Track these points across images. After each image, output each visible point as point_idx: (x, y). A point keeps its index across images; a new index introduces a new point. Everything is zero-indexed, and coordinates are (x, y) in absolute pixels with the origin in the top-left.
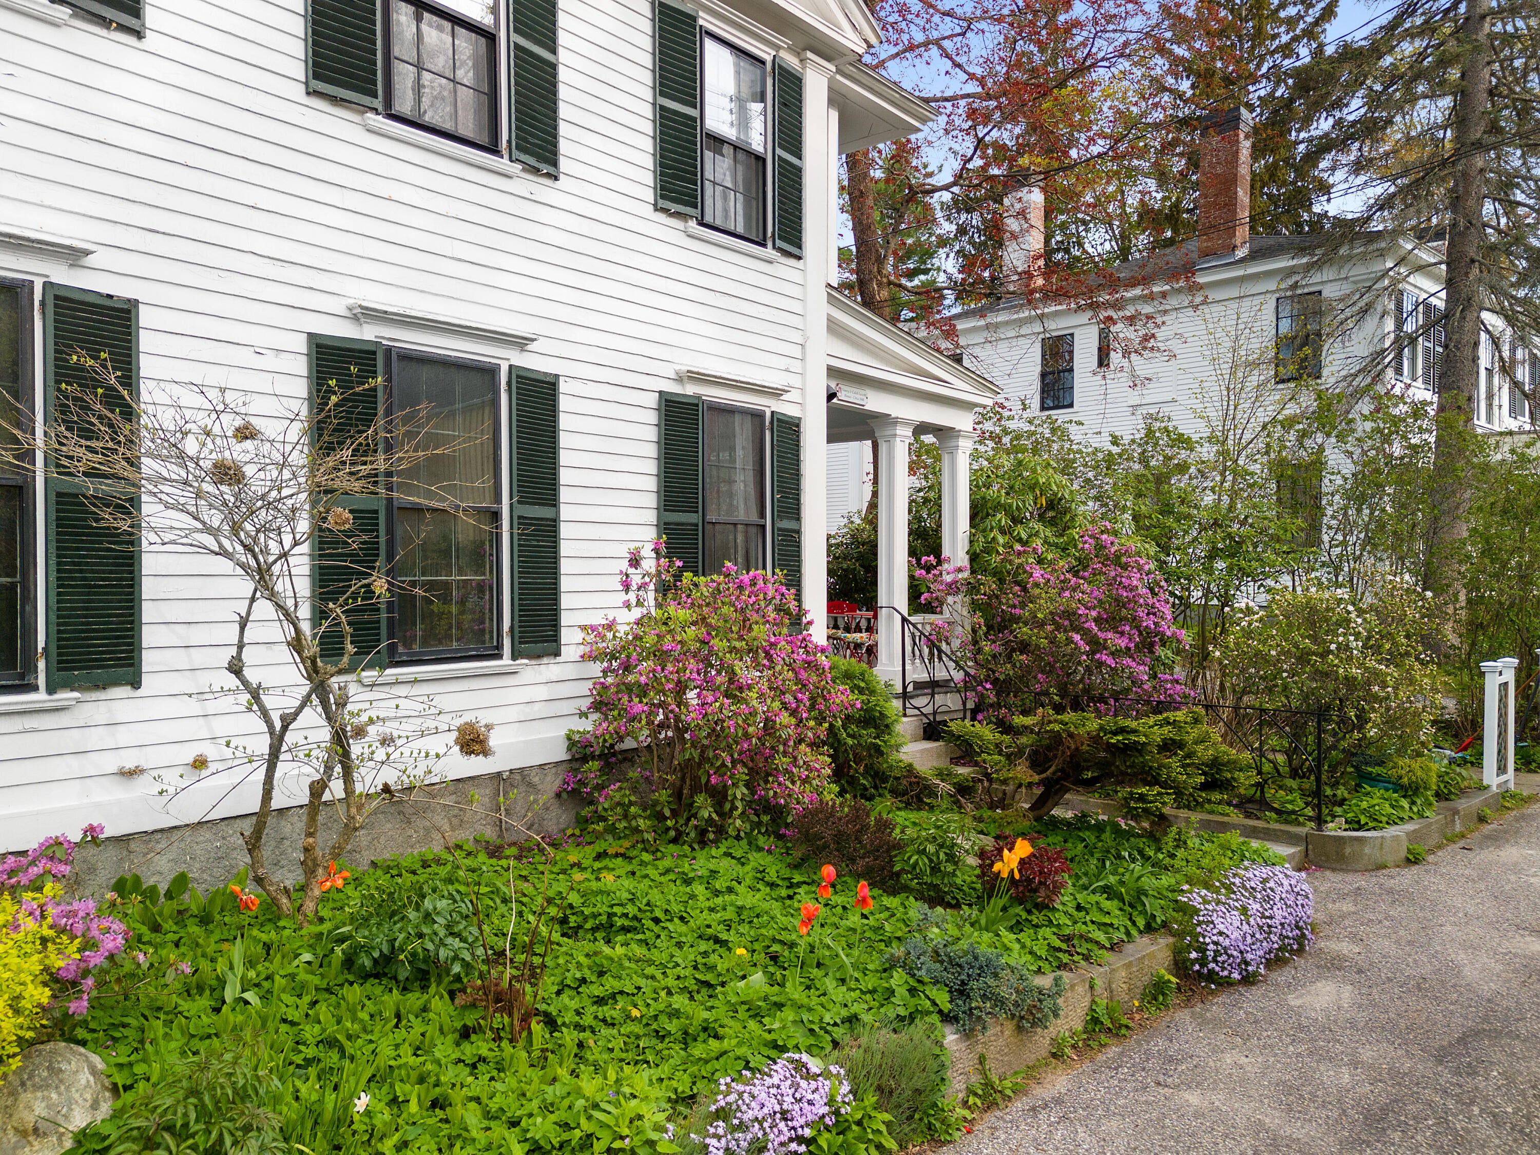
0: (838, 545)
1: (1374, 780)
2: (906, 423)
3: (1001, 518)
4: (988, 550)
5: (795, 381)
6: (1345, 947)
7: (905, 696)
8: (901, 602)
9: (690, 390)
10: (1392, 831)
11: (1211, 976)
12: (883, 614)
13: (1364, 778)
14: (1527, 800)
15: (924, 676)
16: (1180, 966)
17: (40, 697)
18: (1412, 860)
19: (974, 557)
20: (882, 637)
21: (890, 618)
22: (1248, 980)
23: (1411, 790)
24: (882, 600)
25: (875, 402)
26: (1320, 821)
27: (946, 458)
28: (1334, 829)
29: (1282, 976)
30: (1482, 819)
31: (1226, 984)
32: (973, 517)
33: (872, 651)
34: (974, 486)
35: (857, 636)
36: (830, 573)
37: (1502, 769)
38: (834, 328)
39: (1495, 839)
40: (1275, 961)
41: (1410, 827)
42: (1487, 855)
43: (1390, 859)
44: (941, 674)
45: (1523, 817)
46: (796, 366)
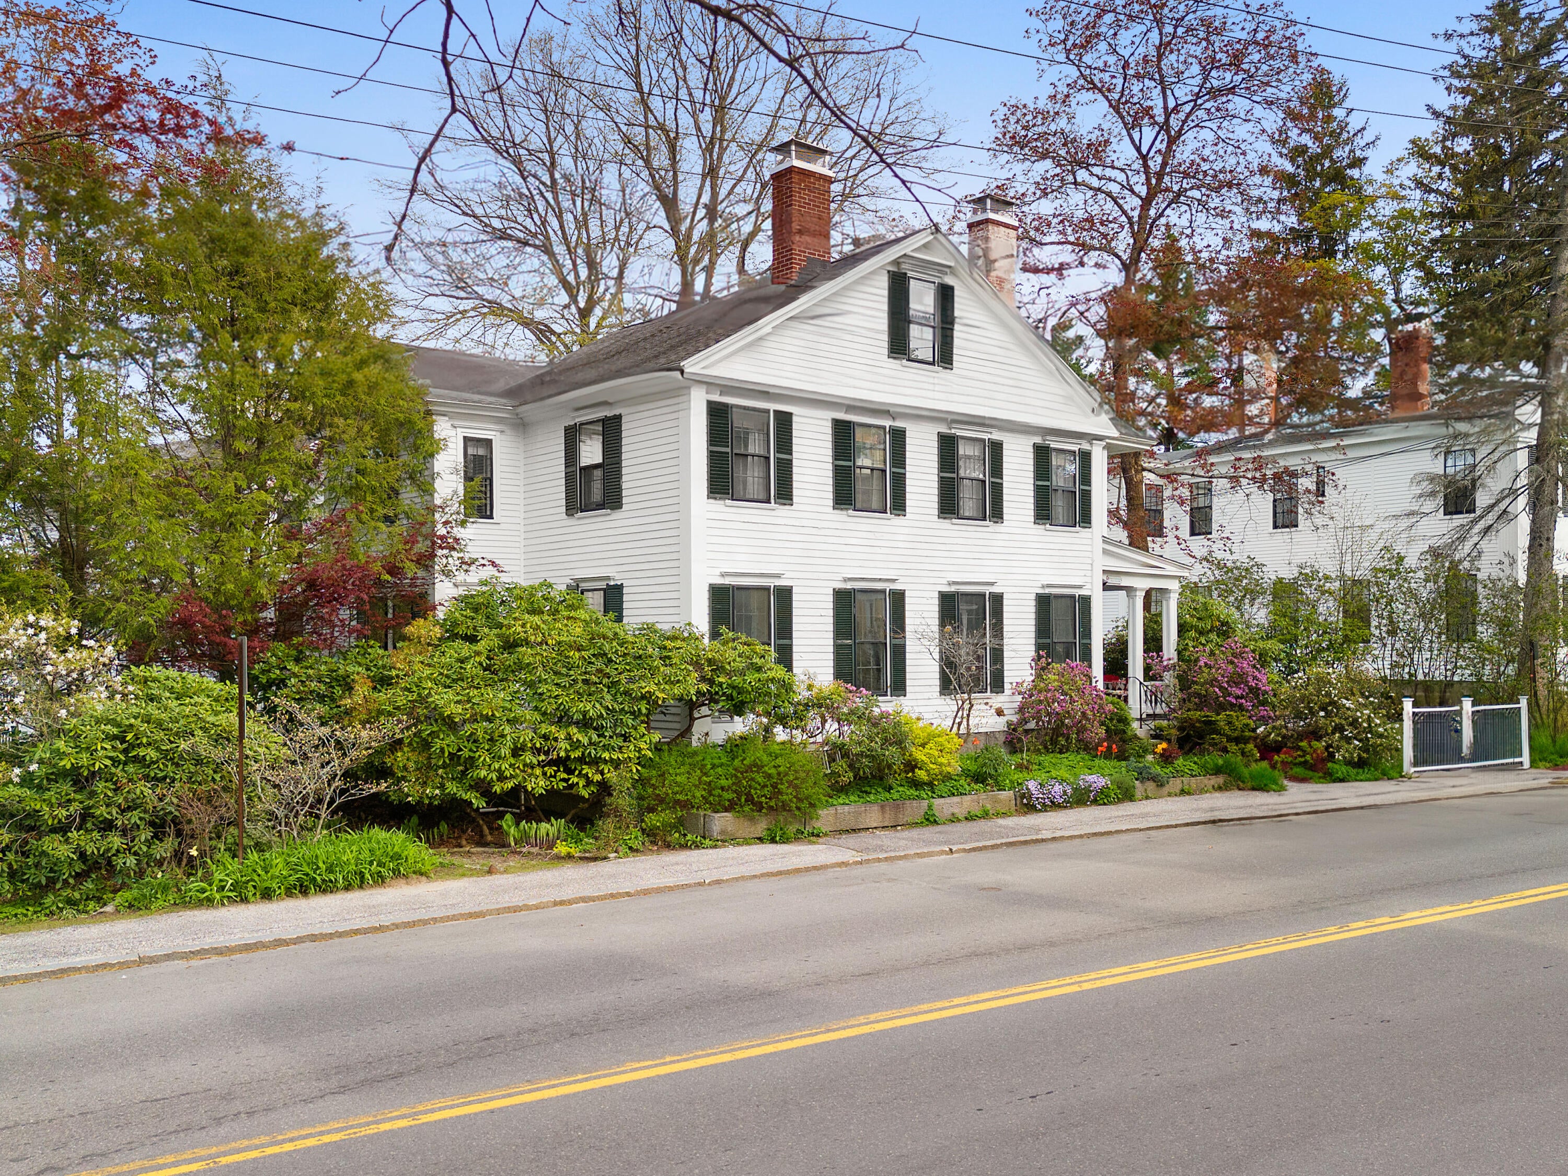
0: (1109, 644)
2: (1141, 590)
3: (1193, 634)
4: (1185, 649)
5: (1088, 579)
7: (1141, 719)
8: (1140, 675)
9: (1047, 591)
12: (1131, 680)
15: (1151, 712)
17: (889, 698)
19: (1179, 653)
20: (1130, 693)
21: (1134, 682)
24: (1130, 674)
25: (1125, 582)
27: (1164, 603)
32: (1179, 632)
33: (1126, 699)
34: (1179, 617)
35: (1118, 692)
36: (1105, 660)
38: (1105, 552)
44: (1158, 711)
46: (1089, 573)
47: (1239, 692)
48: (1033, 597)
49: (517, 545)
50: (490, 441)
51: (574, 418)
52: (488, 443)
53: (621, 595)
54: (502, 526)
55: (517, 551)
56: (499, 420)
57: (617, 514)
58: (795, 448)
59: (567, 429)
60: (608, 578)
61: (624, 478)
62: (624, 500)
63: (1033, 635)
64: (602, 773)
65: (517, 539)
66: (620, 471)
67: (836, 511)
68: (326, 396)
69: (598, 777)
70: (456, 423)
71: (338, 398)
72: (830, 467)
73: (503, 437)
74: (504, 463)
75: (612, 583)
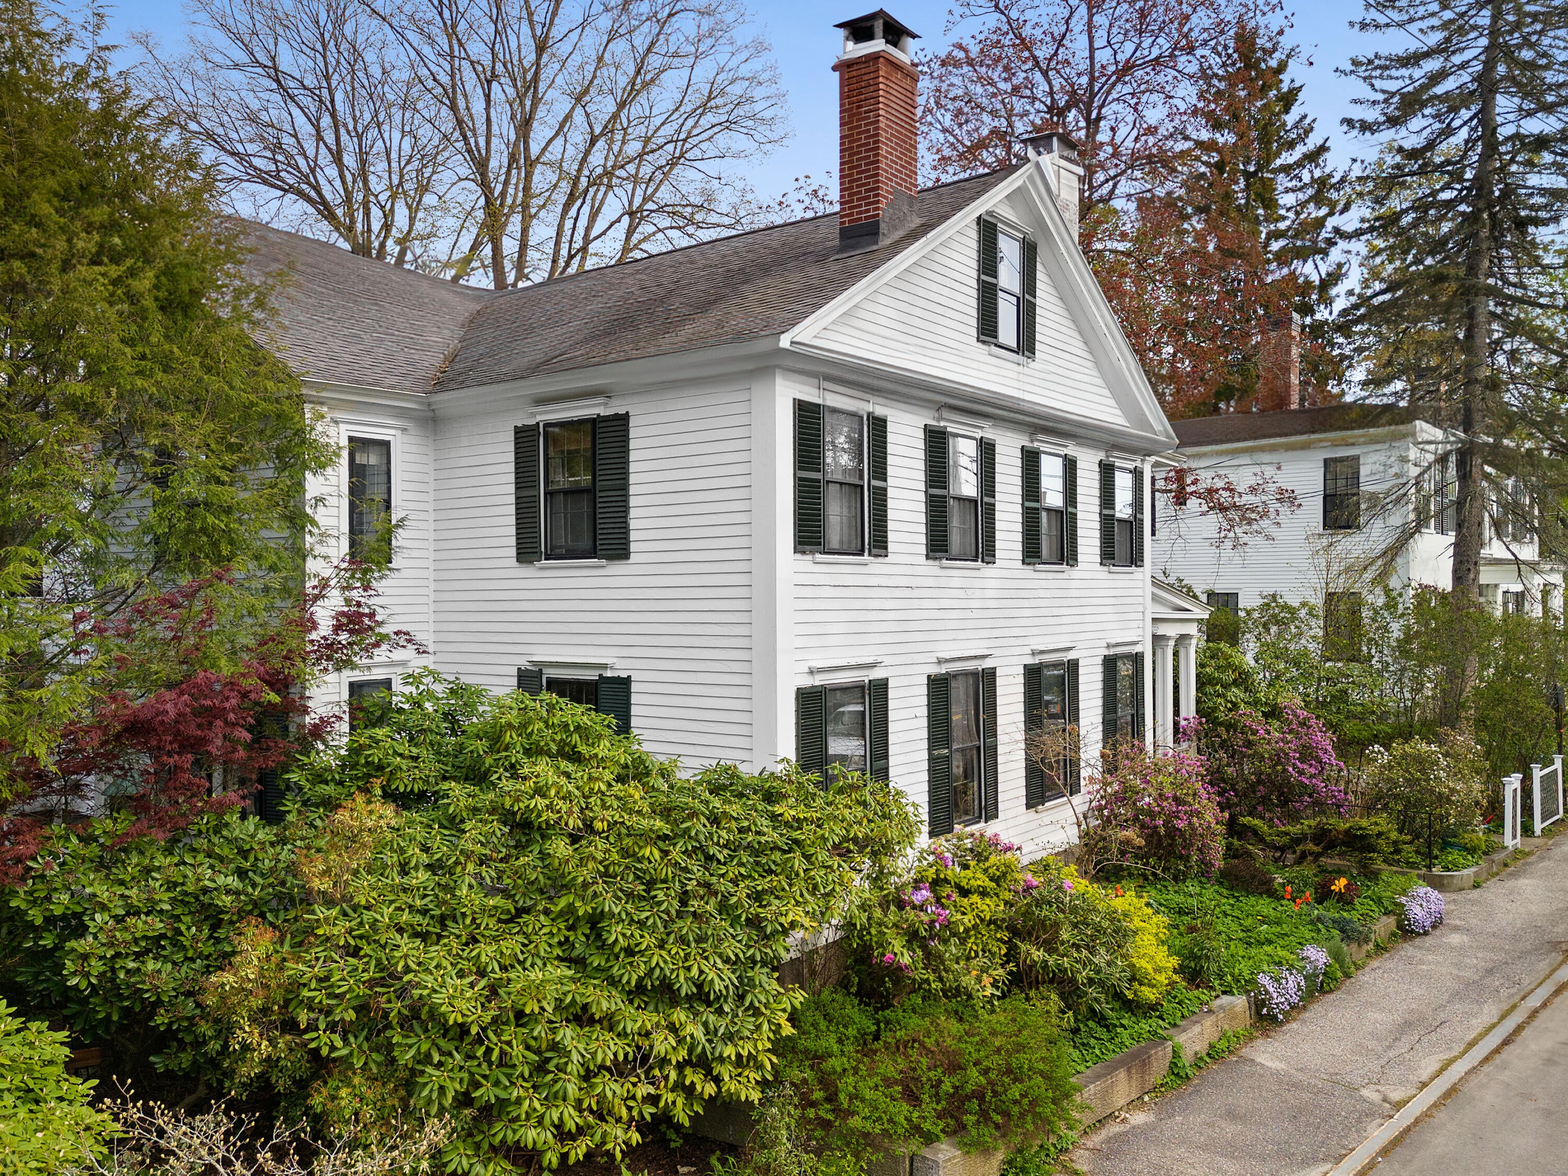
1: (1452, 845)
2: (1173, 638)
5: (1140, 632)
6: (1458, 922)
9: (1112, 651)
10: (1465, 872)
11: (1412, 931)
13: (1446, 846)
14: (1528, 854)
16: (1400, 926)
17: (983, 823)
18: (1476, 886)
22: (1426, 933)
23: (1472, 851)
25: (1161, 630)
26: (1429, 867)
27: (1187, 651)
28: (1436, 871)
29: (1438, 932)
30: (1506, 865)
31: (1419, 934)
37: (1514, 837)
38: (1152, 596)
39: (1513, 875)
40: (1434, 927)
41: (1474, 869)
42: (1510, 883)
43: (1466, 885)
45: (1527, 864)
46: (1141, 624)
47: (1313, 771)
48: (1099, 660)
49: (424, 600)
50: (387, 444)
51: (534, 415)
52: (385, 446)
53: (628, 693)
54: (404, 573)
55: (424, 609)
56: (401, 413)
57: (618, 568)
58: (890, 471)
59: (518, 431)
60: (604, 666)
61: (633, 513)
62: (633, 547)
63: (1100, 711)
64: (717, 1080)
65: (424, 591)
66: (626, 501)
67: (931, 562)
68: (140, 373)
69: (710, 1089)
70: (338, 415)
71: (160, 376)
72: (922, 497)
73: (406, 438)
74: (407, 476)
75: (609, 674)
